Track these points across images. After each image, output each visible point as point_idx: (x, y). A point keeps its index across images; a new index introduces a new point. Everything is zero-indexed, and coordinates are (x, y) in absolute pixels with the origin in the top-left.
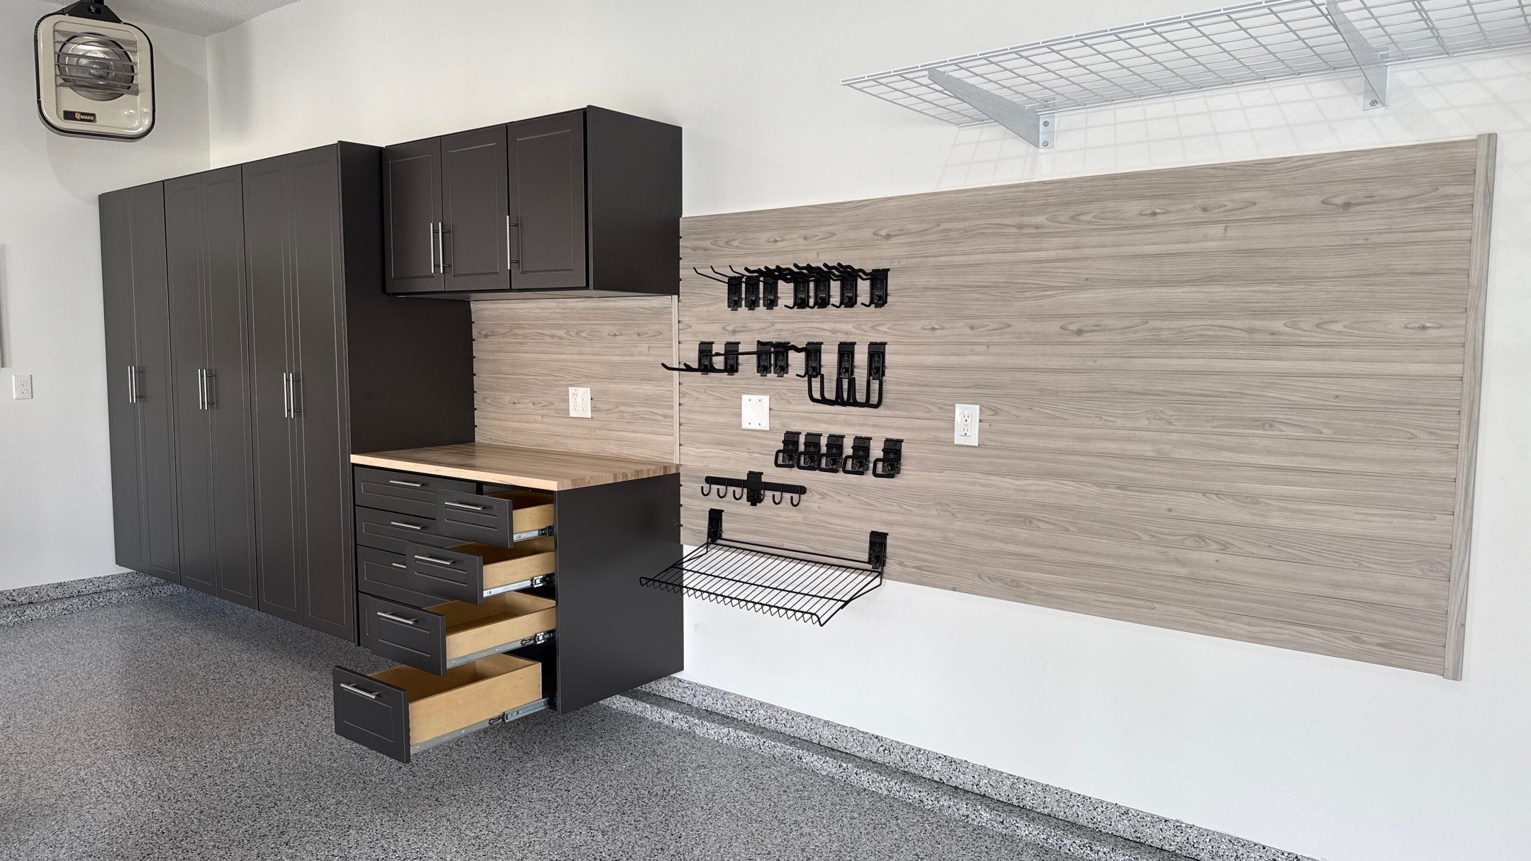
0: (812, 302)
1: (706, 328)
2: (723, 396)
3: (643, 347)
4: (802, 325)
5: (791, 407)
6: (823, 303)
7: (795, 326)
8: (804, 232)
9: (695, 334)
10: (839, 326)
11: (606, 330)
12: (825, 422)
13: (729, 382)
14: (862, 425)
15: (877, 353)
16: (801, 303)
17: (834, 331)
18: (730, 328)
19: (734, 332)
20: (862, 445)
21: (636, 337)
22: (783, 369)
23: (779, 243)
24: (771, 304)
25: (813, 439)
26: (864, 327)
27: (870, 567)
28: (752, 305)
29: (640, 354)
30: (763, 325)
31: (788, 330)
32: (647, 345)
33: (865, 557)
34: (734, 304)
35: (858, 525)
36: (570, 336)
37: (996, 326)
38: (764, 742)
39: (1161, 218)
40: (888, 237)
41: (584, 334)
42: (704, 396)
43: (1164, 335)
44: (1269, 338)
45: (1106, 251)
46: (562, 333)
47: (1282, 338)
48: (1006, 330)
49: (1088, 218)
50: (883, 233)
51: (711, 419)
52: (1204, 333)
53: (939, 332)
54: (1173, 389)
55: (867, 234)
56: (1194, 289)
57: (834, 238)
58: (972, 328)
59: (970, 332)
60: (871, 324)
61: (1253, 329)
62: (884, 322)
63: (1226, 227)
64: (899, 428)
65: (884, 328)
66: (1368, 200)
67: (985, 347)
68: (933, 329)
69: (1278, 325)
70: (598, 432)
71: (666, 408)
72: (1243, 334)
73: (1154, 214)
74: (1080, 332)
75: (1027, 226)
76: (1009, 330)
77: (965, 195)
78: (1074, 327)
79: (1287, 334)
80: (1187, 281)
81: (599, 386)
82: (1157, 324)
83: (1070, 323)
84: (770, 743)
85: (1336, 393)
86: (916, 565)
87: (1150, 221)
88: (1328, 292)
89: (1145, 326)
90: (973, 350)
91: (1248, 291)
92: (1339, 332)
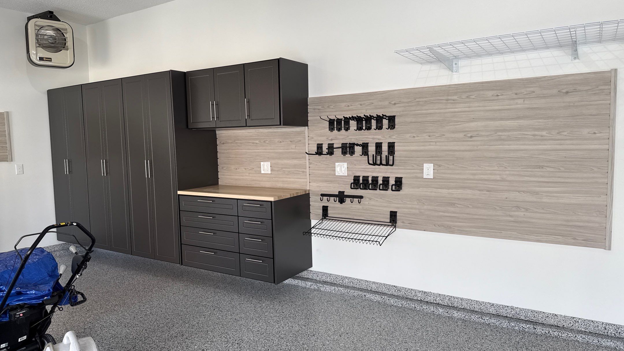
0: (364, 128)
1: (319, 138)
2: (327, 164)
3: (293, 146)
4: (360, 137)
5: (356, 167)
6: (369, 128)
7: (357, 137)
8: (360, 103)
9: (315, 141)
10: (375, 137)
11: (277, 140)
12: (370, 172)
13: (330, 158)
14: (386, 172)
15: (391, 146)
16: (360, 128)
17: (373, 139)
18: (330, 138)
19: (332, 140)
20: (386, 180)
21: (290, 143)
22: (352, 153)
23: (350, 107)
24: (347, 129)
25: (366, 179)
26: (386, 137)
27: (390, 224)
28: (339, 130)
29: (292, 149)
30: (344, 137)
31: (354, 139)
32: (295, 145)
33: (389, 221)
34: (331, 129)
35: (385, 209)
36: (261, 143)
37: (439, 135)
38: (350, 291)
39: (500, 97)
40: (395, 104)
41: (267, 142)
42: (320, 164)
43: (503, 137)
44: (541, 138)
45: (480, 108)
46: (257, 142)
47: (545, 138)
48: (442, 137)
49: (473, 97)
50: (393, 103)
51: (322, 172)
52: (517, 136)
53: (416, 138)
54: (507, 156)
55: (386, 103)
56: (513, 121)
57: (373, 105)
58: (429, 136)
59: (429, 138)
60: (389, 136)
61: (535, 135)
62: (394, 135)
63: (524, 100)
64: (401, 173)
65: (394, 137)
66: (574, 91)
67: (435, 143)
68: (414, 137)
69: (544, 133)
70: (274, 179)
71: (303, 169)
72: (532, 137)
73: (498, 95)
74: (471, 137)
75: (450, 100)
76: (444, 137)
77: (426, 89)
78: (469, 135)
79: (547, 136)
80: (511, 119)
81: (273, 161)
82: (500, 134)
83: (468, 134)
84: (352, 291)
85: (565, 156)
86: (409, 222)
87: (496, 98)
88: (561, 122)
89: (496, 134)
90: (430, 144)
91: (532, 122)
92: (566, 135)
